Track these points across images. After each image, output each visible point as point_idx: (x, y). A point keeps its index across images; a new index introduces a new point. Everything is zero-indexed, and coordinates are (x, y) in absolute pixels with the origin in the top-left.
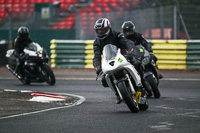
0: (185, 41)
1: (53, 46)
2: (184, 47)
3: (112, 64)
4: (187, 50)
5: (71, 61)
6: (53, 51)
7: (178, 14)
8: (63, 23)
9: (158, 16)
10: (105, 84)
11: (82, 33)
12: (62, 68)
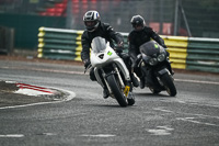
0: (186, 38)
1: (41, 34)
2: (185, 45)
3: (101, 57)
4: (188, 48)
5: (60, 51)
6: (40, 40)
7: (179, 8)
8: (53, 10)
9: (158, 9)
10: (93, 77)
11: (73, 22)
12: (49, 59)
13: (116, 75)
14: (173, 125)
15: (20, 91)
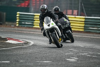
0: (84, 17)
1: (18, 15)
2: (84, 20)
3: (49, 25)
4: (85, 22)
5: (27, 23)
6: (18, 18)
7: (81, 3)
8: (23, 4)
9: (71, 4)
12: (22, 27)
13: (56, 34)
14: (78, 57)
15: (8, 41)
